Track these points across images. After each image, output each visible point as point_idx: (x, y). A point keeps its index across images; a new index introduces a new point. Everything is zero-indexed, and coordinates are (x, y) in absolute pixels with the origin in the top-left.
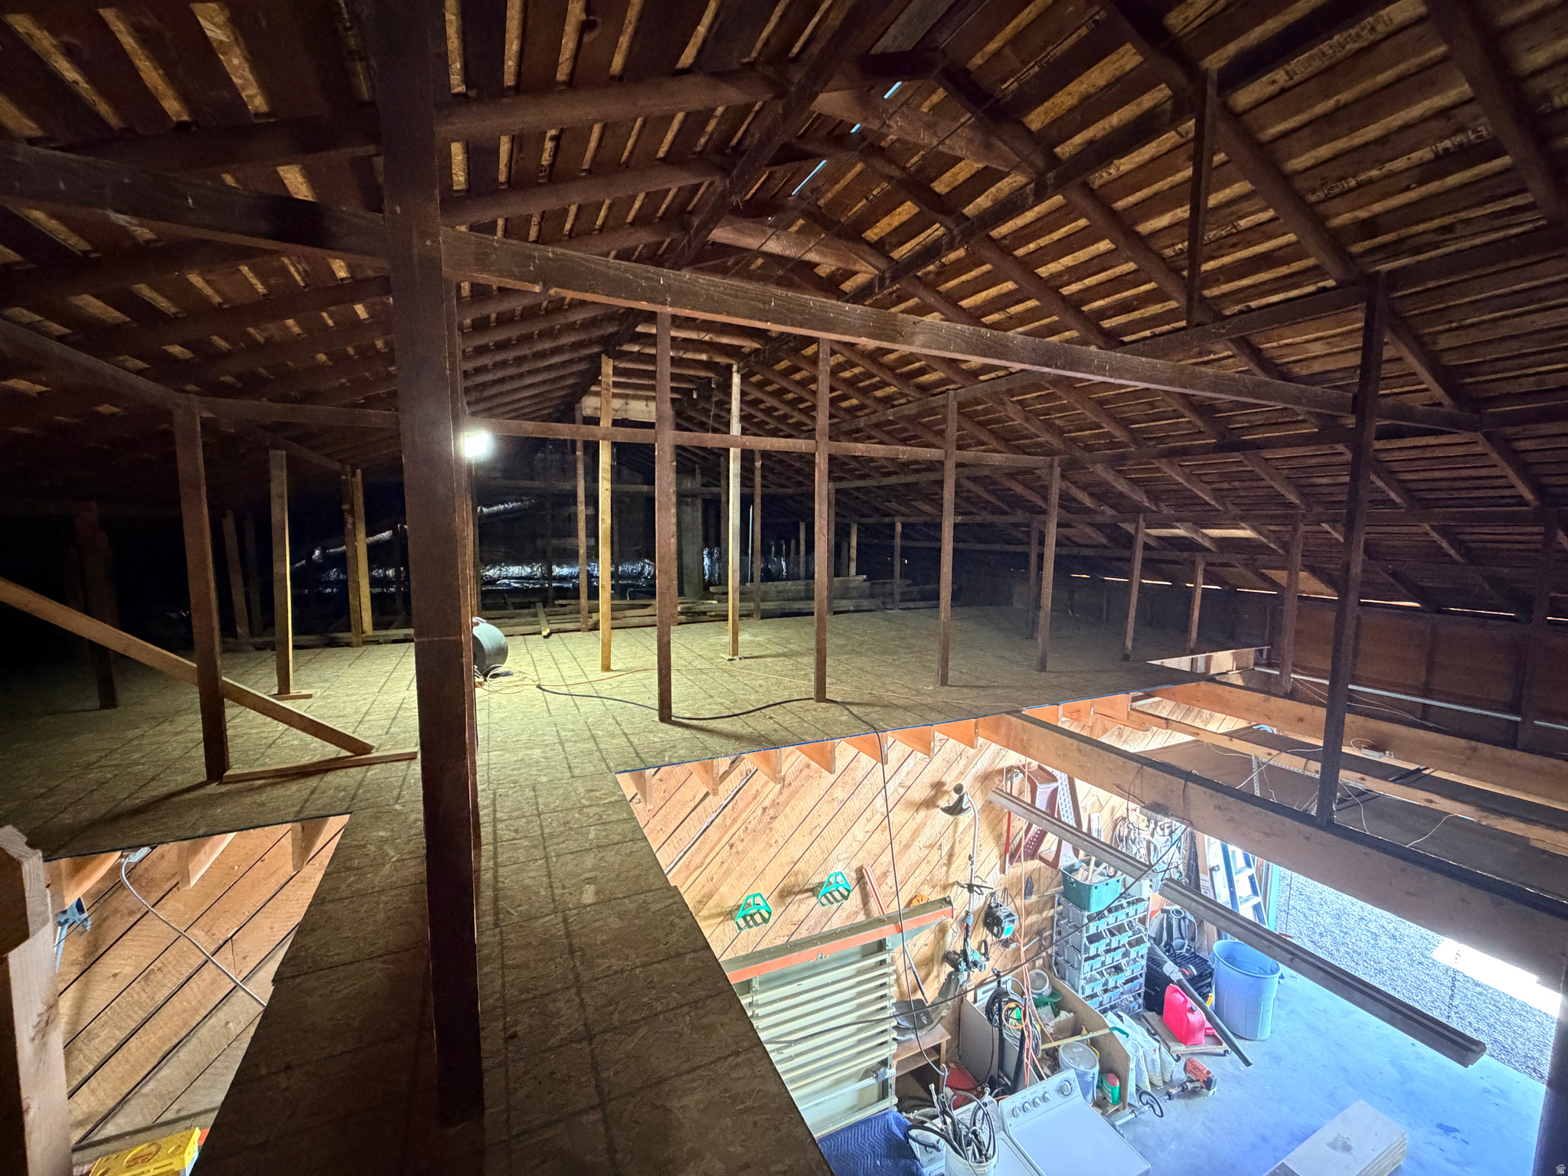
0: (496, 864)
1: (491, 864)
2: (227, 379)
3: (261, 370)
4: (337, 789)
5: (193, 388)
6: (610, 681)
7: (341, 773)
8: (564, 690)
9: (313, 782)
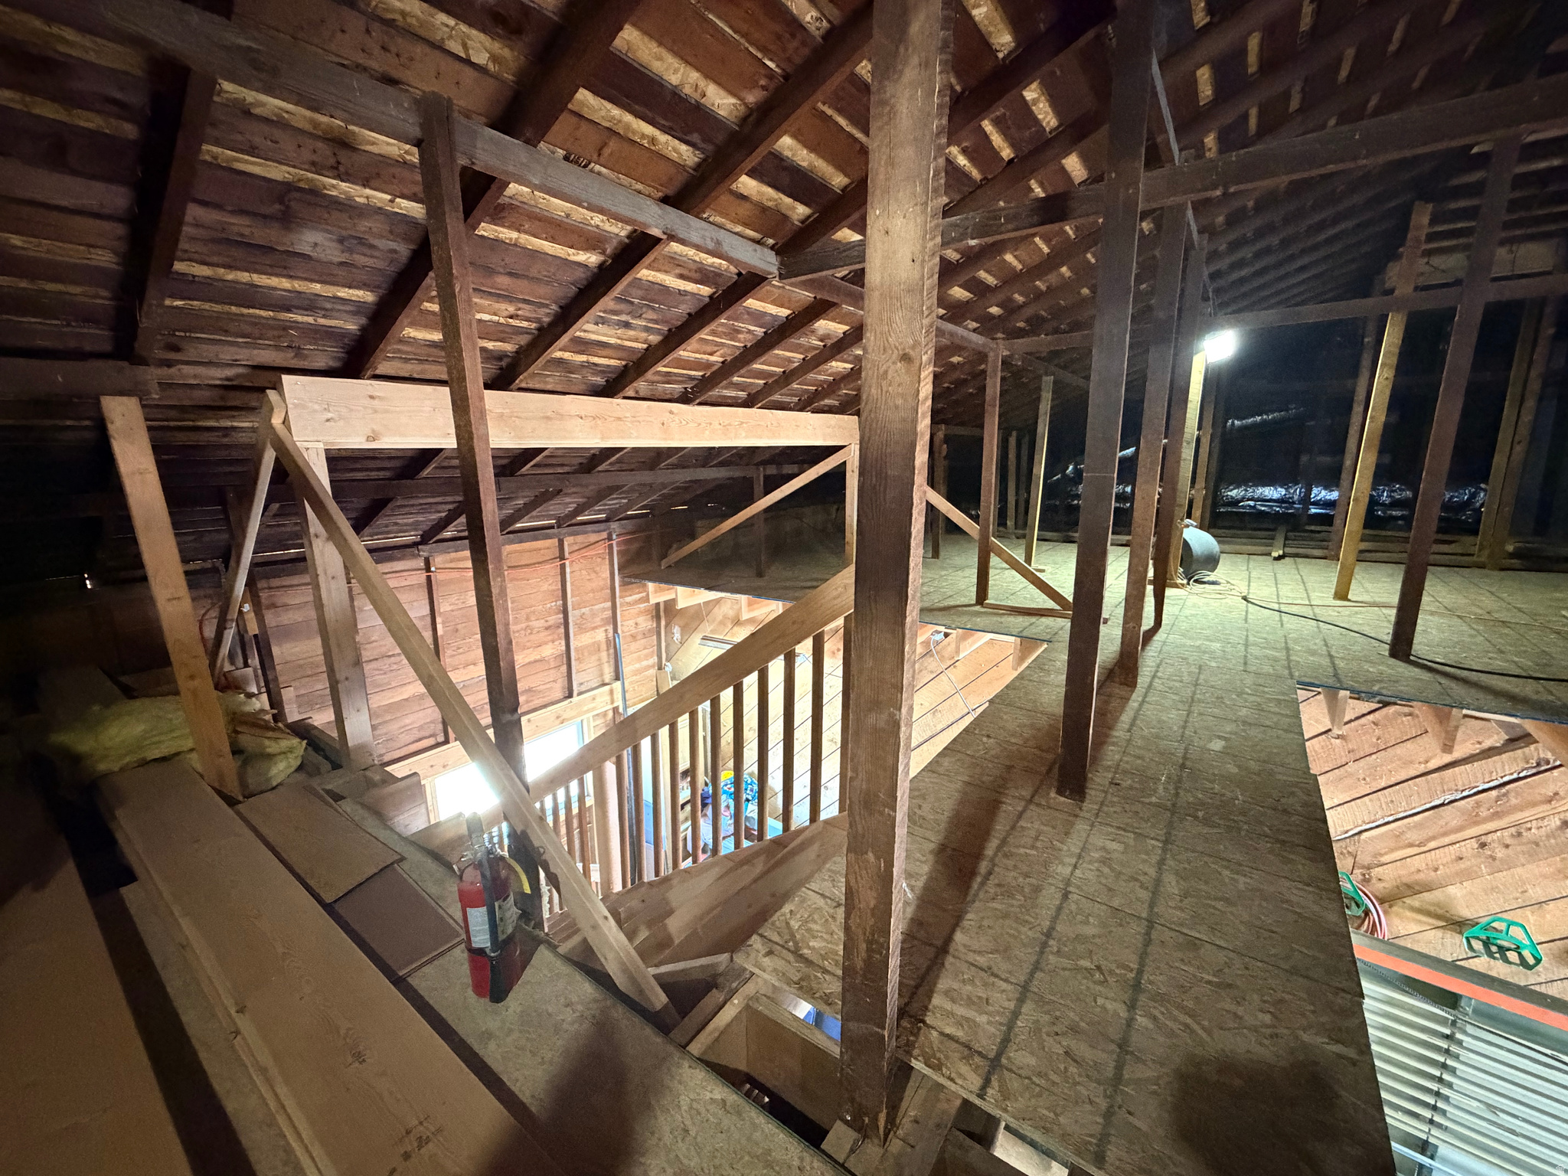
0: (1143, 701)
1: (1140, 699)
2: (1021, 324)
3: (1043, 313)
4: (1047, 627)
5: (1000, 335)
6: (1340, 609)
7: (1051, 619)
8: (1276, 607)
9: (1033, 619)
